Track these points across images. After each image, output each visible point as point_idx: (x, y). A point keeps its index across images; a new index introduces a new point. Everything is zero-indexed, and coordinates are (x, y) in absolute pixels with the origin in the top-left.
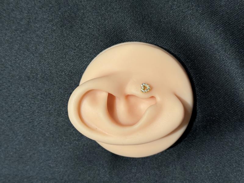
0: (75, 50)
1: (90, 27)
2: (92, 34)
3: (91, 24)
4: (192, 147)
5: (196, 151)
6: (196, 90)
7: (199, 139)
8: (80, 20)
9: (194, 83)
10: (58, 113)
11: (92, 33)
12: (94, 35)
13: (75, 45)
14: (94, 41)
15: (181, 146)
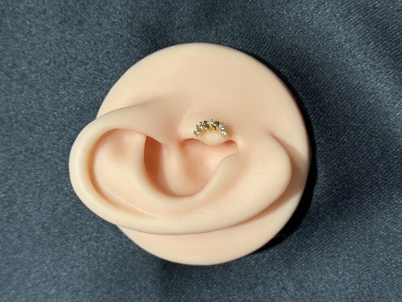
0: (87, 64)
1: (114, 22)
2: (118, 34)
3: (118, 16)
4: (313, 246)
5: (320, 252)
6: (315, 134)
7: (324, 228)
8: (96, 9)
9: (311, 120)
10: (58, 187)
11: (119, 32)
12: (121, 36)
13: (87, 56)
14: (122, 46)
15: (292, 245)
